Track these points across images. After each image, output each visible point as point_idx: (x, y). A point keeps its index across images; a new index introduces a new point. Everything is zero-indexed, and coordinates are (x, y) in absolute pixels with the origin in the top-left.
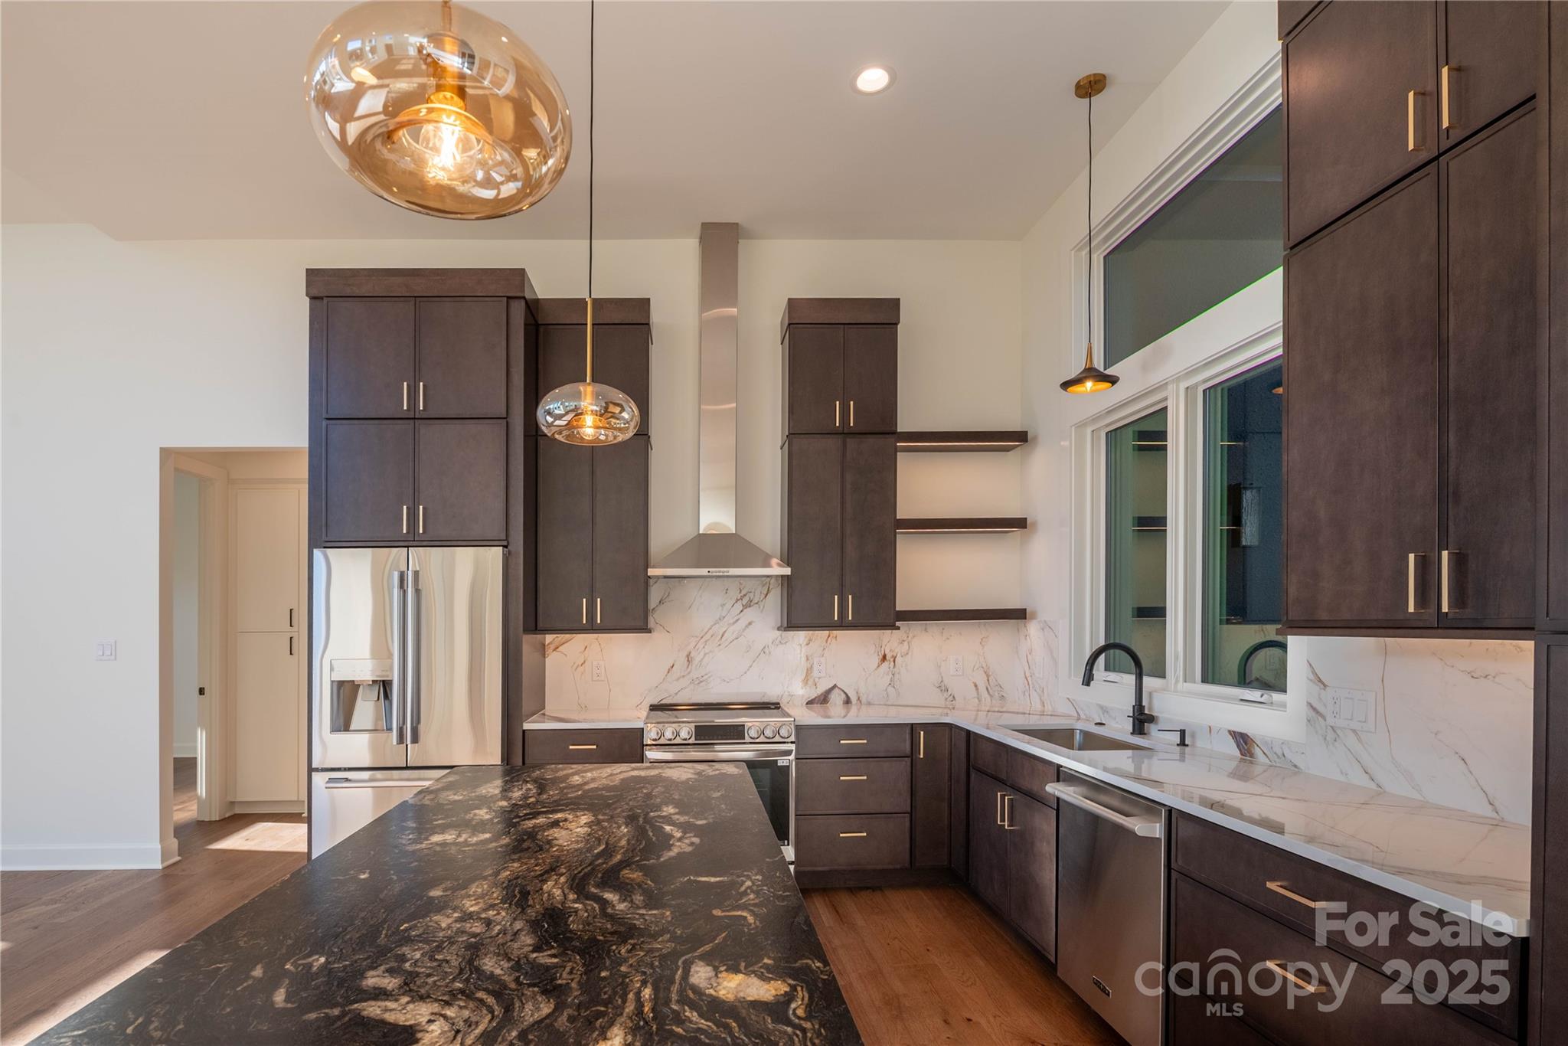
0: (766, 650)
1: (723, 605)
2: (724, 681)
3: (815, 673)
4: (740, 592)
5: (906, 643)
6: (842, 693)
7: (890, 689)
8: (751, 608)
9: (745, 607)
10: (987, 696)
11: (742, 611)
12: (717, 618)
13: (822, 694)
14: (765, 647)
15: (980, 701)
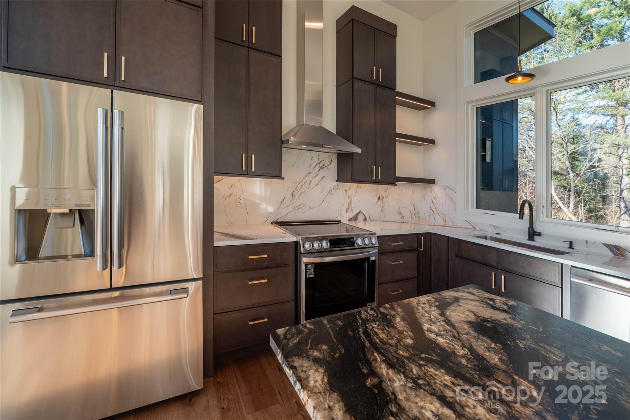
0: (331, 192)
1: (310, 166)
2: (311, 208)
3: (352, 205)
4: (318, 160)
5: (387, 191)
6: (363, 215)
7: (381, 213)
8: (324, 169)
9: (321, 168)
10: (414, 217)
11: (319, 170)
12: (307, 173)
13: (355, 216)
14: (330, 191)
15: (412, 219)
